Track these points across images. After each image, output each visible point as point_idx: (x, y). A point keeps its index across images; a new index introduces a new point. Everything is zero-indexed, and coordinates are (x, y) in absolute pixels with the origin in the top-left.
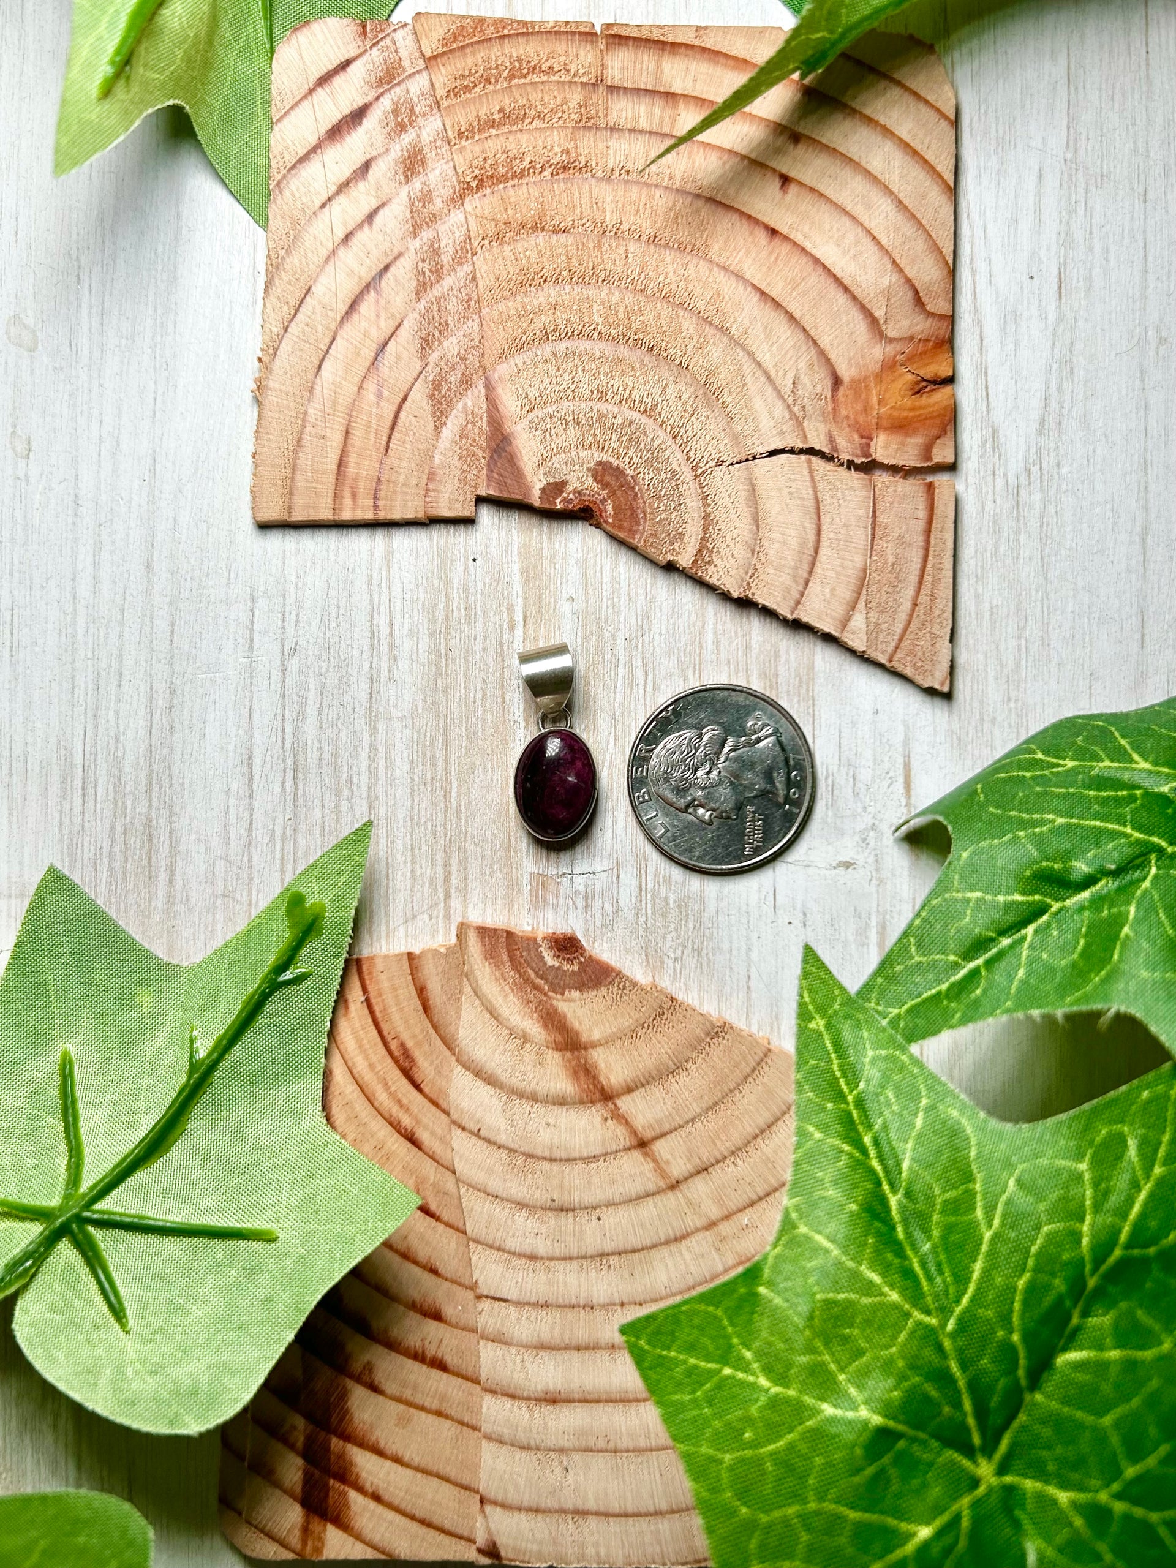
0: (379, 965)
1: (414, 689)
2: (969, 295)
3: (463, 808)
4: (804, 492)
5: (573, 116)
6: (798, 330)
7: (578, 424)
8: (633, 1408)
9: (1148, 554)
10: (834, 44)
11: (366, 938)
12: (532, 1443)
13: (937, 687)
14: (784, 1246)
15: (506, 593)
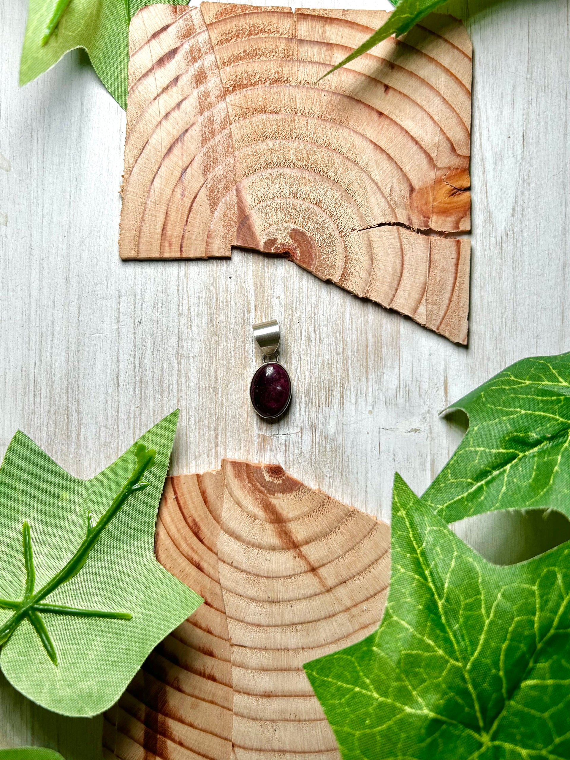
0: (182, 480)
1: (200, 342)
2: (478, 146)
3: (224, 401)
4: (395, 244)
5: (281, 55)
6: (392, 163)
7: (283, 210)
8: (308, 700)
9: (566, 276)
10: (413, 20)
11: (176, 467)
12: (258, 717)
13: (461, 342)
14: (386, 627)
15: (246, 294)
